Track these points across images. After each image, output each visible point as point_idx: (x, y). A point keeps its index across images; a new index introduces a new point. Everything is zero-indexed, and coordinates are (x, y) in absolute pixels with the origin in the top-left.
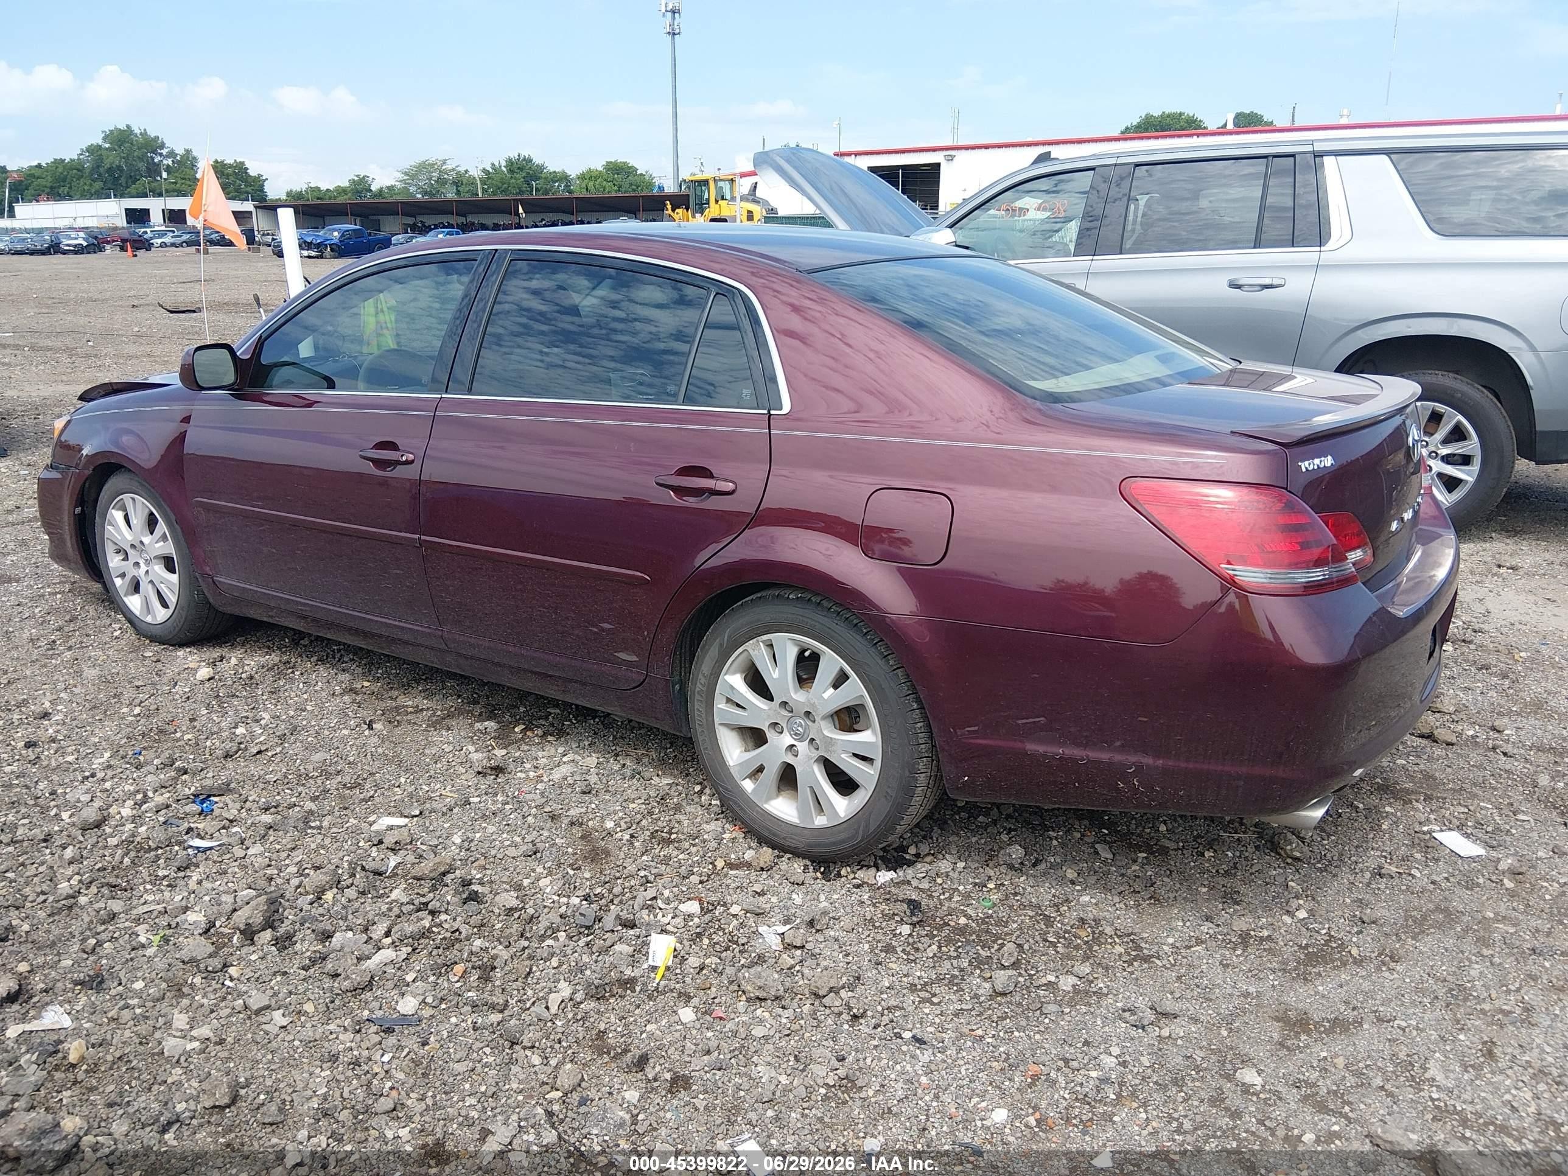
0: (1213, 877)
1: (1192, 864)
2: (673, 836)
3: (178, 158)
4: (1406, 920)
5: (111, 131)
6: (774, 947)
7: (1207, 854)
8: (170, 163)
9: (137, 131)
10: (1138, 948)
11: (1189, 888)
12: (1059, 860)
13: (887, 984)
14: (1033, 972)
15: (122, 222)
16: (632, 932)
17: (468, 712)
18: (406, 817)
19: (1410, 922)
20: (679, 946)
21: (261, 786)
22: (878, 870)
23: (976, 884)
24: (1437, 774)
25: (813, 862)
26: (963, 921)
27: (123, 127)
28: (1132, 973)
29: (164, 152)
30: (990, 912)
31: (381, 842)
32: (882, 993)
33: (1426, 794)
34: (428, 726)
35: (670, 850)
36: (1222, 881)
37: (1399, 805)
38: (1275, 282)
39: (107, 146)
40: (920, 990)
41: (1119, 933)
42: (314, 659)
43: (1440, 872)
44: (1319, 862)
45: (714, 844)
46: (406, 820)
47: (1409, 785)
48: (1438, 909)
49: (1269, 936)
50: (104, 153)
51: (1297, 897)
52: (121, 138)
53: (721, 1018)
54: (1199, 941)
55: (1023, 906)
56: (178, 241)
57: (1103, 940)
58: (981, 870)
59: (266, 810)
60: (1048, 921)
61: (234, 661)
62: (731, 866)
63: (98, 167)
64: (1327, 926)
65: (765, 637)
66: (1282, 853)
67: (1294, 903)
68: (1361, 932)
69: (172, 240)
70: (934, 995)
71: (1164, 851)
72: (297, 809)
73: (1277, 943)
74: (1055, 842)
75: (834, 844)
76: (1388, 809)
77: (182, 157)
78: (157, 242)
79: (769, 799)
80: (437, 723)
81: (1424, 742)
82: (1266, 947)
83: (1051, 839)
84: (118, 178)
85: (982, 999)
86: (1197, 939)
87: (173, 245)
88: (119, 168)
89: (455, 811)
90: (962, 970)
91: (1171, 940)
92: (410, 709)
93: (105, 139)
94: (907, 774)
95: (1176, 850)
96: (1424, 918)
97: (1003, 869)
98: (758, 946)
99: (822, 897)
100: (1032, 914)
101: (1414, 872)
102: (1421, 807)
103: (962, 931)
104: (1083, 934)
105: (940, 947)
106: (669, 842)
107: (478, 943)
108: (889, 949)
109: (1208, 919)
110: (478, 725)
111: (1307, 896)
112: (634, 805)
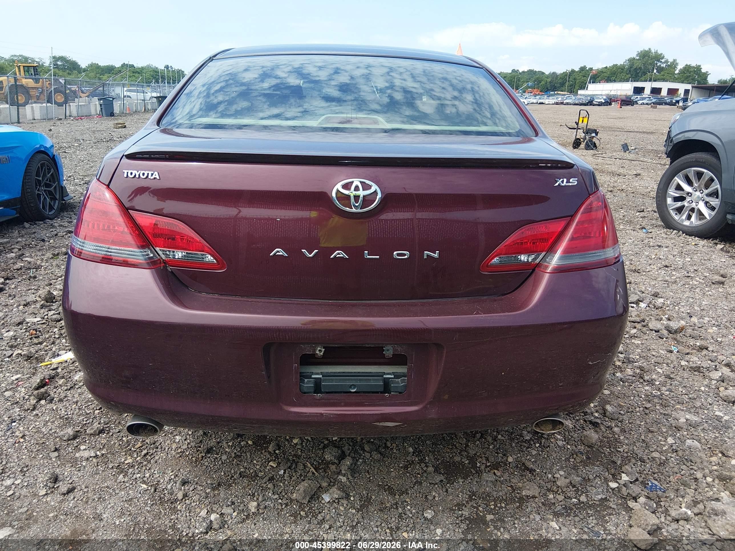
3: (669, 63)
5: (641, 51)
8: (665, 66)
9: (653, 51)
15: (631, 92)
27: (647, 49)
29: (663, 60)
39: (638, 58)
50: (635, 61)
52: (645, 55)
56: (650, 102)
63: (631, 68)
69: (647, 102)
77: (671, 63)
78: (640, 102)
84: (638, 73)
87: (647, 104)
88: (640, 68)
93: (637, 55)
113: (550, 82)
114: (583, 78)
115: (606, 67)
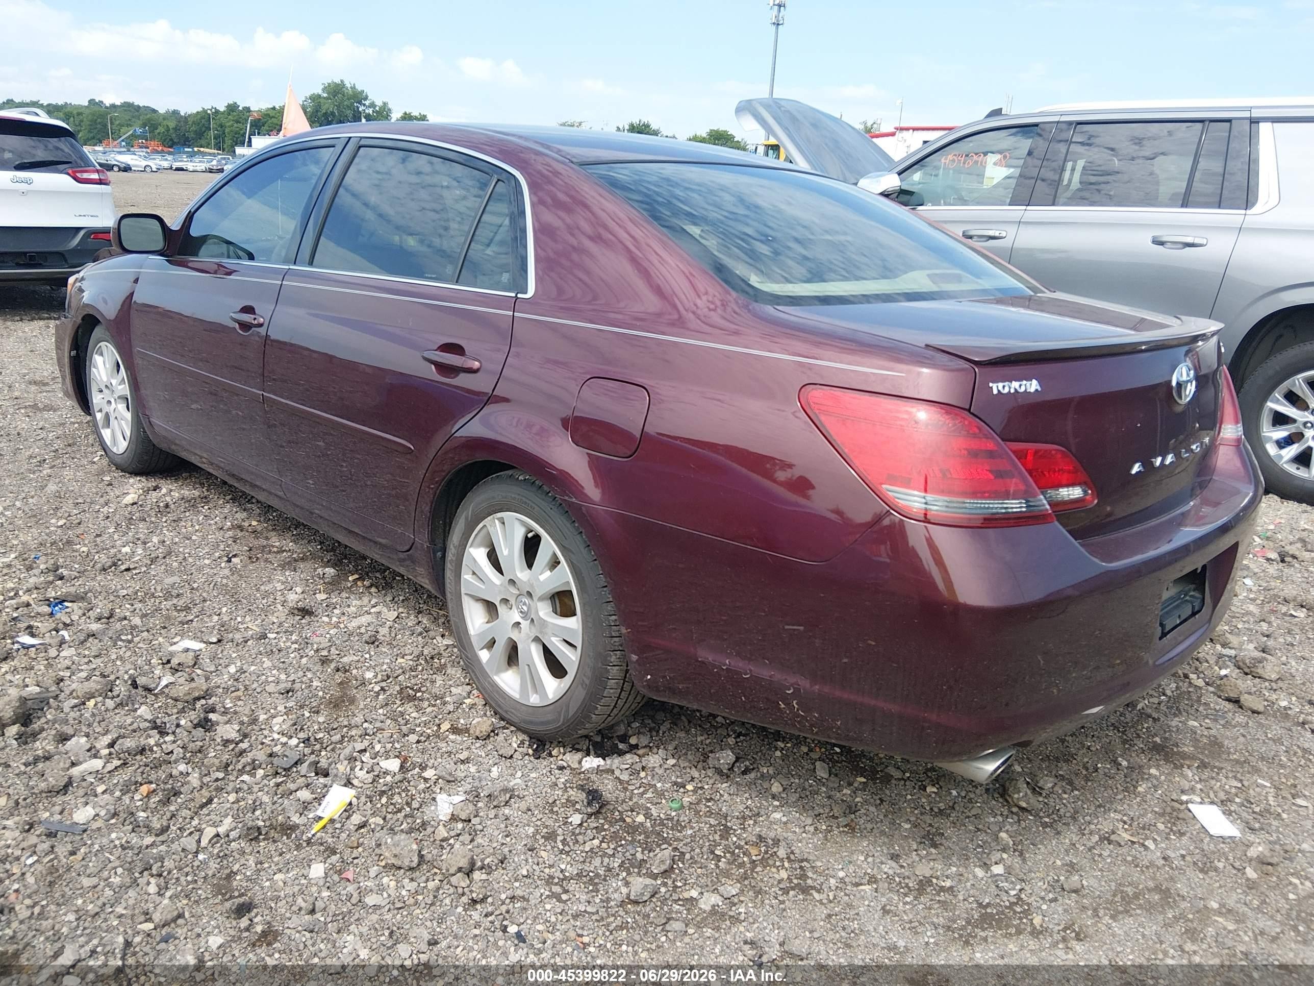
0: (922, 814)
1: (909, 797)
2: (419, 694)
3: (377, 108)
4: (1114, 895)
5: (329, 84)
6: (441, 817)
7: (930, 789)
8: (371, 112)
9: (348, 85)
10: (803, 877)
11: (893, 823)
12: (771, 772)
13: (525, 873)
14: (679, 884)
16: (322, 780)
17: (319, 557)
18: (205, 642)
19: (1118, 898)
20: (355, 801)
21: (112, 598)
22: (588, 754)
23: (675, 783)
24: (1226, 743)
25: (531, 738)
26: (640, 818)
27: (338, 81)
28: (782, 902)
29: (367, 103)
30: (674, 814)
31: (169, 662)
32: (516, 880)
33: (1202, 761)
34: (279, 566)
35: (409, 708)
36: (928, 819)
37: (1167, 768)
38: (1197, 241)
39: (325, 95)
40: (556, 884)
41: (792, 857)
42: (228, 498)
43: (1179, 847)
44: (1048, 816)
45: (451, 707)
46: (203, 646)
47: (1188, 749)
48: (1157, 889)
49: (951, 888)
50: (322, 101)
51: (1004, 850)
52: (336, 90)
53: (349, 880)
54: (873, 880)
55: (710, 813)
57: (771, 862)
58: (688, 770)
59: (100, 619)
60: (726, 832)
61: (164, 491)
62: (455, 730)
63: (317, 111)
64: (1018, 887)
65: (499, 515)
66: (1010, 800)
67: (996, 856)
68: (1055, 900)
70: (566, 891)
71: (887, 779)
72: (126, 622)
73: (955, 896)
74: (778, 753)
75: (542, 723)
76: (1153, 771)
77: (380, 108)
79: (499, 671)
80: (290, 564)
81: (1229, 706)
82: (942, 898)
83: (776, 749)
85: (612, 903)
86: (873, 876)
88: (332, 113)
89: (249, 643)
90: (609, 870)
91: (841, 874)
92: (275, 549)
93: (324, 90)
94: (600, 665)
95: (899, 780)
96: (1136, 896)
97: (710, 772)
98: (428, 813)
99: (519, 774)
100: (713, 821)
101: (1150, 844)
102: (1190, 774)
103: (633, 829)
104: (754, 851)
105: (602, 842)
106: (412, 699)
107: (182, 767)
108: (551, 836)
109: (895, 857)
110: (320, 571)
111: (1015, 850)
112: (402, 660)
113: (175, 129)
114: (235, 125)
115: (274, 108)
